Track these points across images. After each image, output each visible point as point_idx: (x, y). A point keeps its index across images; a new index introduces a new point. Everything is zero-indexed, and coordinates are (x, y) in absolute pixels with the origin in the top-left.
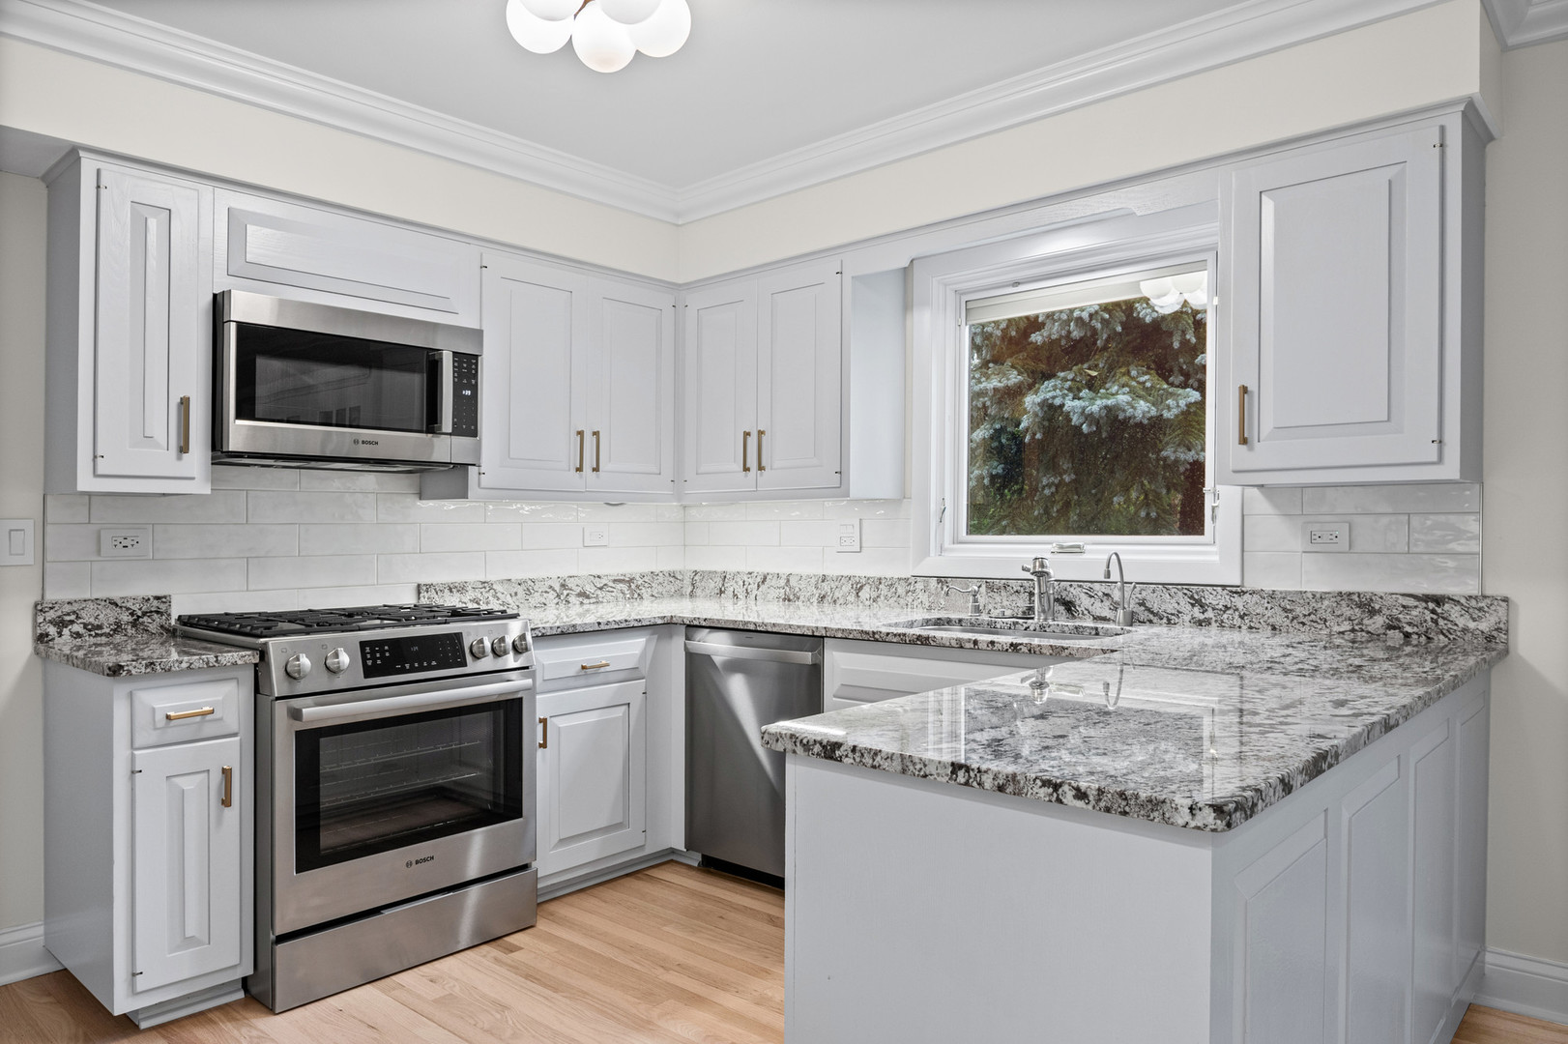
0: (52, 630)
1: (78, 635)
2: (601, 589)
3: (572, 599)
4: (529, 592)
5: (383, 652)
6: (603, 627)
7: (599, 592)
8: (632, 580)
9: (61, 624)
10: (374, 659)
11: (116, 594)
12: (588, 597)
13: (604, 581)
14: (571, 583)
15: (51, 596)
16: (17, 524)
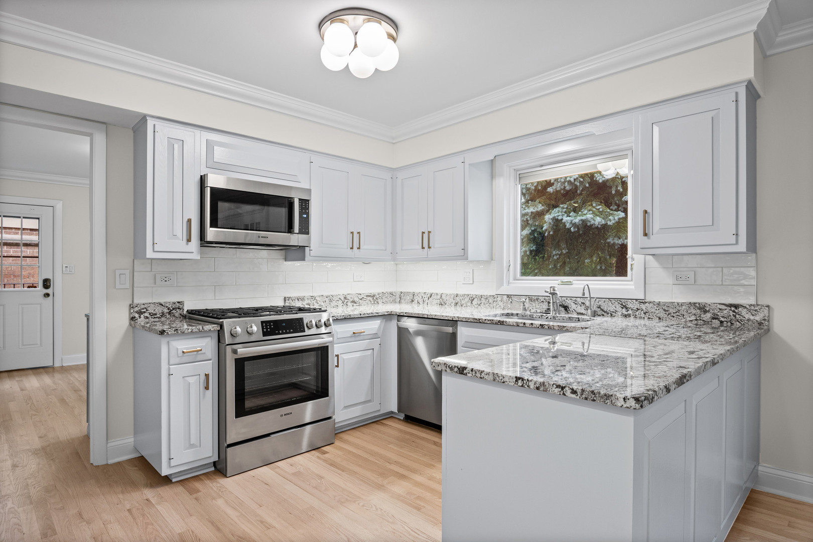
0: (137, 316)
1: (147, 318)
2: (361, 299)
3: (349, 304)
4: (331, 301)
5: (270, 326)
6: (362, 316)
7: (360, 301)
8: (374, 296)
9: (140, 313)
10: (267, 329)
11: (162, 301)
12: (356, 303)
13: (362, 296)
14: (348, 297)
15: (136, 301)
16: (122, 272)
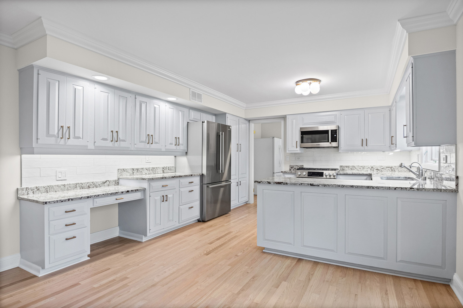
0: (291, 168)
1: (293, 169)
2: (382, 169)
3: (374, 170)
5: (311, 173)
8: (391, 167)
9: (292, 168)
10: (309, 174)
11: (297, 165)
12: (379, 170)
13: (383, 167)
14: (374, 167)
15: (291, 165)
16: (288, 156)
